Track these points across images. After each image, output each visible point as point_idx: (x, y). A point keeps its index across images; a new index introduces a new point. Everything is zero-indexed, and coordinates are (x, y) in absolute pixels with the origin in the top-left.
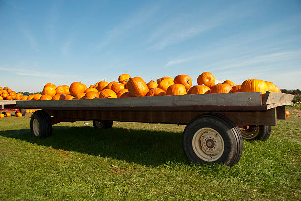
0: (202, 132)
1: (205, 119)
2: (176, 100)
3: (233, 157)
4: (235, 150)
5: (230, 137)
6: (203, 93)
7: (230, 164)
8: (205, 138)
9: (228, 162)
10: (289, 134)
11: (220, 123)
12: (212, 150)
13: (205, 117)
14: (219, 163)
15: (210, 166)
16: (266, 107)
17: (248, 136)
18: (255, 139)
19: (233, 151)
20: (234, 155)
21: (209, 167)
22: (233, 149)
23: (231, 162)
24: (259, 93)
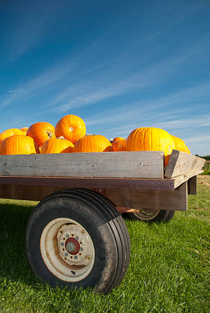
0: (59, 225)
1: (61, 202)
2: (8, 164)
3: (110, 278)
4: (113, 264)
5: (105, 239)
6: (58, 152)
7: (104, 290)
8: (64, 236)
9: (102, 286)
10: (196, 209)
11: (87, 211)
12: (76, 258)
13: (61, 197)
14: (85, 288)
15: (68, 294)
16: (172, 182)
17: (145, 215)
18: (154, 220)
19: (109, 266)
20: (112, 274)
21: (65, 295)
22: (109, 262)
23: (107, 285)
24: (159, 153)
